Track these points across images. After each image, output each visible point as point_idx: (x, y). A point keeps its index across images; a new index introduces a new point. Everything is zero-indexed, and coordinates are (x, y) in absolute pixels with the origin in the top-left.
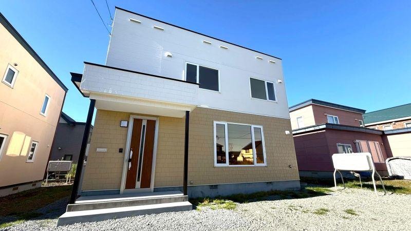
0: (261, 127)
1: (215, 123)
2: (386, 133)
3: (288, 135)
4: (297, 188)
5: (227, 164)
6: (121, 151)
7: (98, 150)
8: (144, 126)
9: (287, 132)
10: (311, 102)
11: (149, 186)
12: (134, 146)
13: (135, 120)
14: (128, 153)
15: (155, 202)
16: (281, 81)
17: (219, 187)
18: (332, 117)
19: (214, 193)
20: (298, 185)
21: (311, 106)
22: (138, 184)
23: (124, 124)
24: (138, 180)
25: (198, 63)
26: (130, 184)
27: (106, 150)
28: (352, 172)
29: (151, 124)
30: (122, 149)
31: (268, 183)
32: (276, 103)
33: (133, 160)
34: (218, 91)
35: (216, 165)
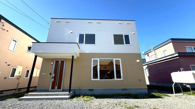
0: (120, 59)
1: (92, 59)
3: (138, 62)
4: (145, 93)
5: (99, 79)
6: (51, 74)
7: (42, 74)
8: (59, 63)
9: (138, 61)
10: (171, 41)
12: (55, 72)
14: (53, 75)
15: (55, 95)
16: (134, 33)
17: (94, 90)
18: (191, 48)
19: (91, 93)
20: (146, 91)
21: (171, 43)
22: (56, 87)
23: (52, 63)
24: (56, 86)
26: (53, 87)
27: (45, 74)
28: (184, 84)
29: (63, 62)
30: (51, 73)
31: (124, 89)
32: (131, 45)
33: (55, 78)
34: (95, 44)
35: (92, 79)
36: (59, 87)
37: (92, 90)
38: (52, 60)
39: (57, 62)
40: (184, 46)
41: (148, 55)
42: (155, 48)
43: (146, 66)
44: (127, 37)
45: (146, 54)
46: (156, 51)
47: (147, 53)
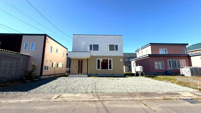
0: (112, 59)
1: (97, 59)
2: (190, 55)
5: (100, 69)
6: (76, 67)
9: (121, 60)
10: (150, 44)
11: (82, 73)
12: (79, 66)
13: (79, 60)
14: (78, 67)
18: (163, 49)
19: (96, 76)
21: (150, 46)
23: (77, 61)
25: (92, 44)
27: (74, 66)
29: (82, 61)
33: (79, 68)
34: (98, 50)
35: (97, 69)
36: (81, 73)
37: (97, 74)
38: (77, 59)
39: (79, 61)
40: (158, 49)
41: (138, 53)
42: (142, 48)
43: (135, 61)
44: (117, 46)
45: (137, 52)
46: (143, 50)
47: (138, 50)
